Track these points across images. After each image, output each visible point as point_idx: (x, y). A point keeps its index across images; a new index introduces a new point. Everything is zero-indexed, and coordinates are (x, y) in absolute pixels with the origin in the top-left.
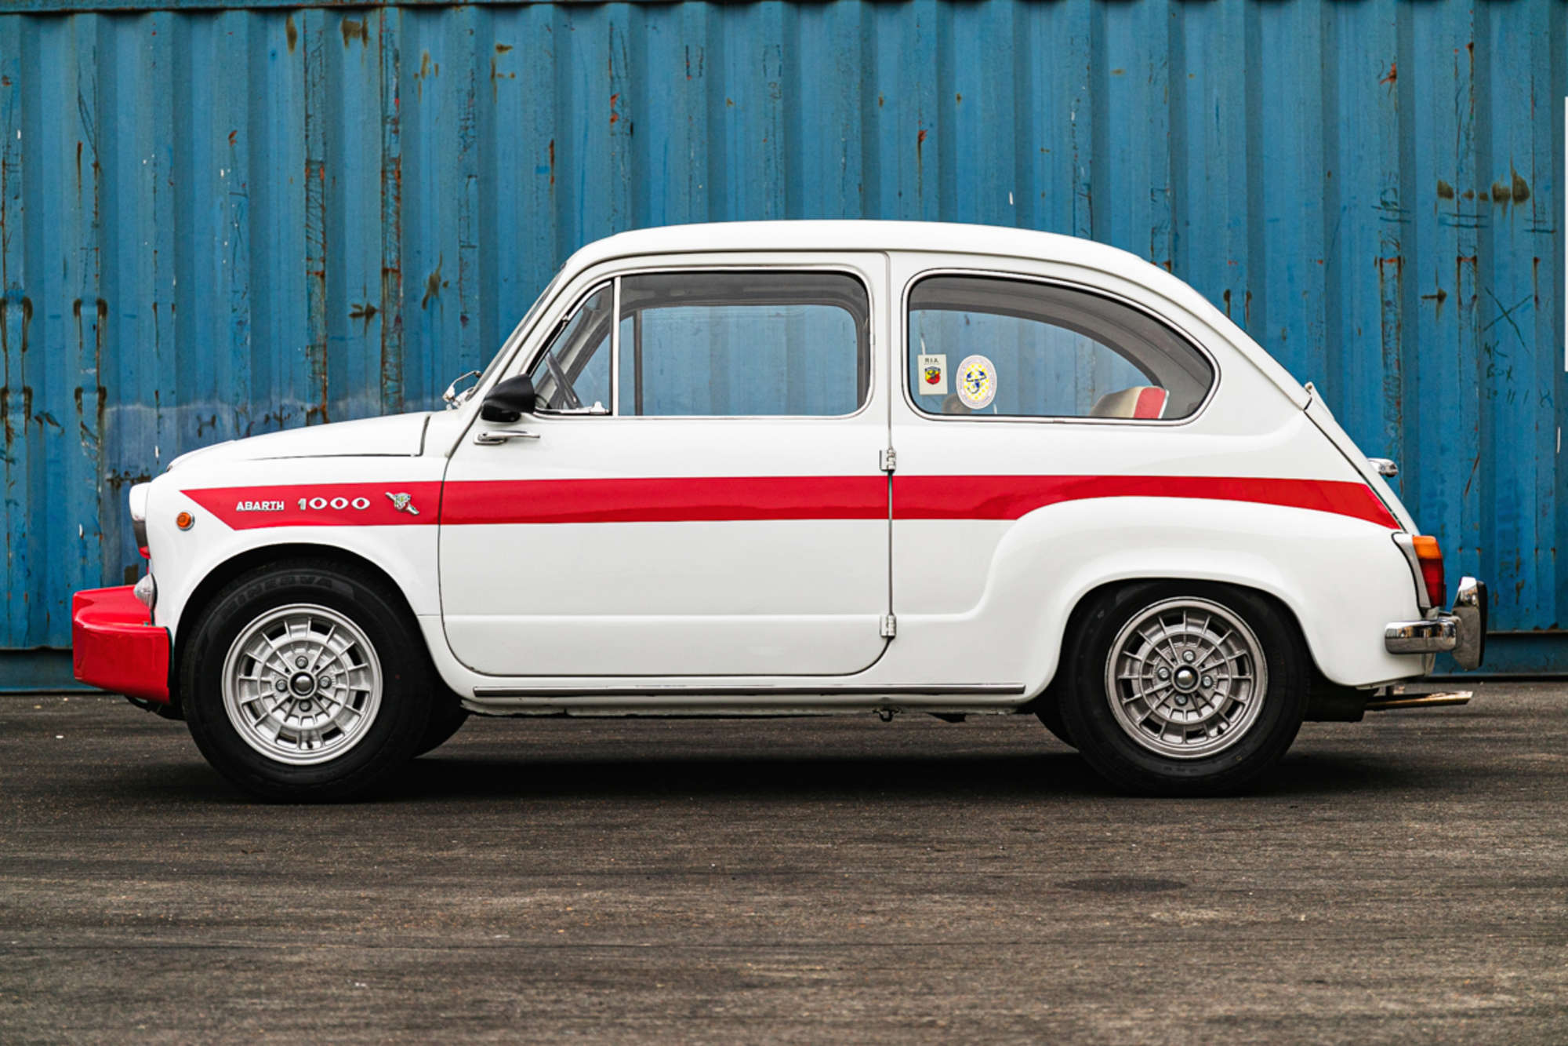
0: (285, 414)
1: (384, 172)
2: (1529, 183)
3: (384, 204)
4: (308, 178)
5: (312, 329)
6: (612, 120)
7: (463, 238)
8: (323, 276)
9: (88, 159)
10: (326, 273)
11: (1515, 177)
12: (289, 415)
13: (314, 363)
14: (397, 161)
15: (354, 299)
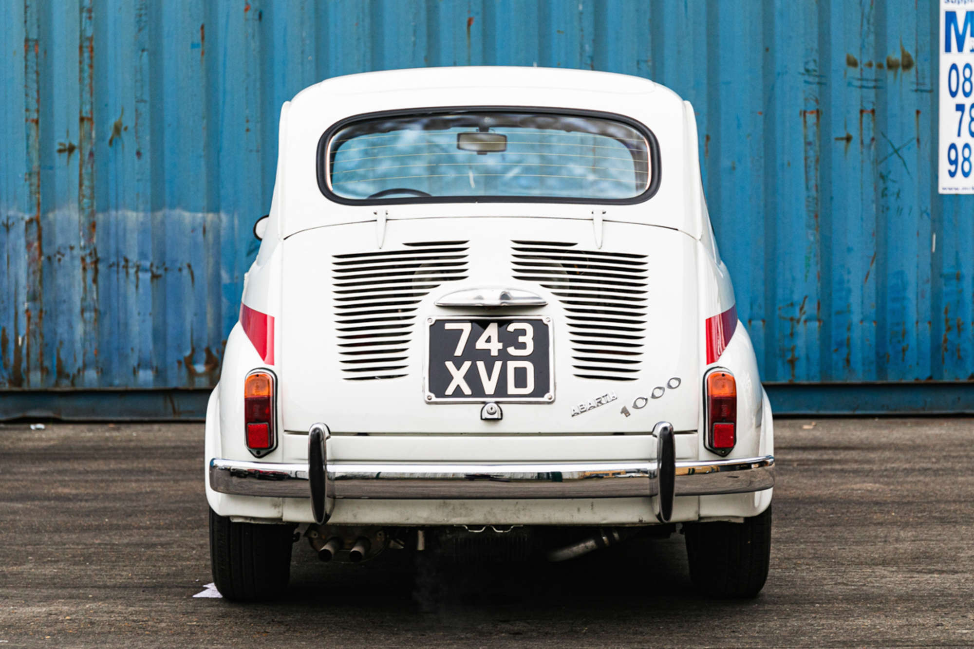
0: (10, 222)
1: (81, 48)
2: (913, 55)
3: (81, 71)
4: (27, 51)
5: (29, 160)
6: (246, 10)
7: (138, 95)
8: (37, 122)
10: (40, 121)
11: (903, 51)
12: (13, 224)
13: (31, 185)
14: (91, 39)
15: (60, 139)
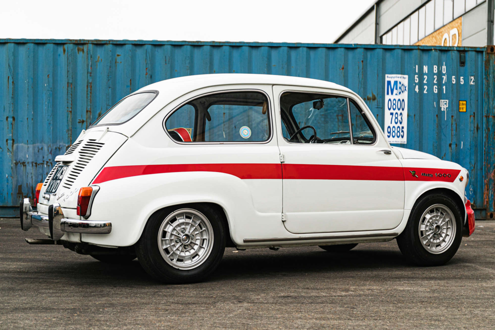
0: (61, 147)
1: (87, 86)
2: (376, 96)
3: (87, 94)
4: (68, 87)
5: (68, 125)
6: (146, 74)
7: (107, 103)
8: (71, 112)
9: (11, 81)
10: (72, 111)
11: (373, 94)
12: (62, 147)
13: (68, 134)
14: (91, 83)
15: (79, 118)
